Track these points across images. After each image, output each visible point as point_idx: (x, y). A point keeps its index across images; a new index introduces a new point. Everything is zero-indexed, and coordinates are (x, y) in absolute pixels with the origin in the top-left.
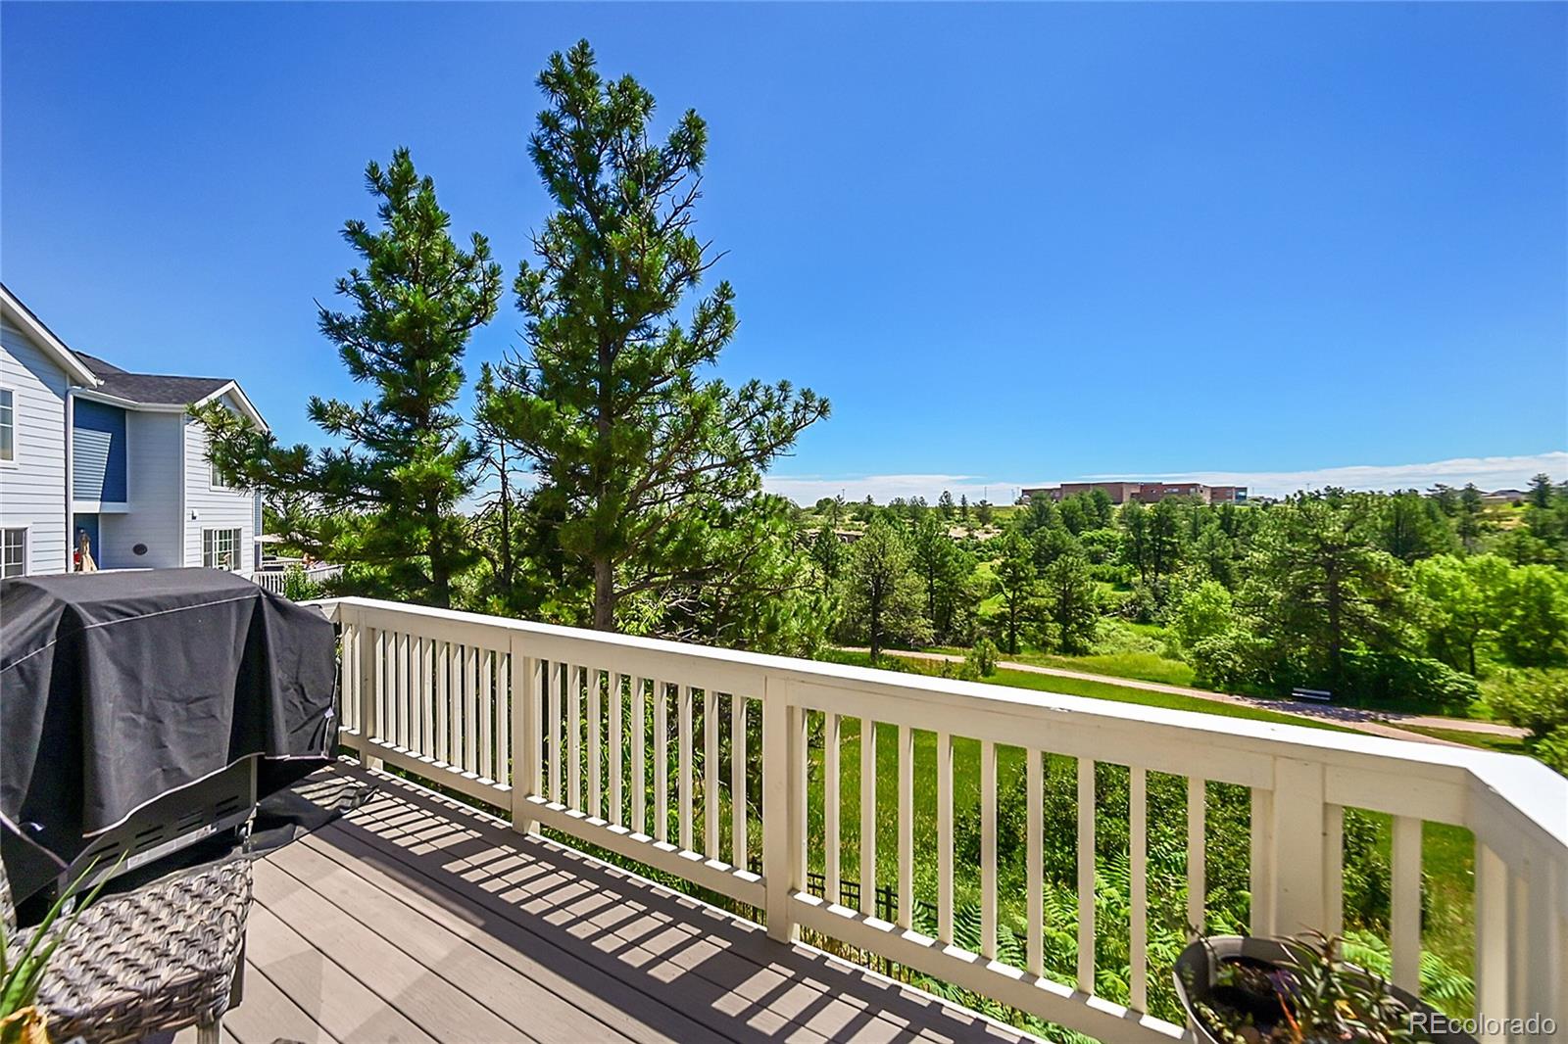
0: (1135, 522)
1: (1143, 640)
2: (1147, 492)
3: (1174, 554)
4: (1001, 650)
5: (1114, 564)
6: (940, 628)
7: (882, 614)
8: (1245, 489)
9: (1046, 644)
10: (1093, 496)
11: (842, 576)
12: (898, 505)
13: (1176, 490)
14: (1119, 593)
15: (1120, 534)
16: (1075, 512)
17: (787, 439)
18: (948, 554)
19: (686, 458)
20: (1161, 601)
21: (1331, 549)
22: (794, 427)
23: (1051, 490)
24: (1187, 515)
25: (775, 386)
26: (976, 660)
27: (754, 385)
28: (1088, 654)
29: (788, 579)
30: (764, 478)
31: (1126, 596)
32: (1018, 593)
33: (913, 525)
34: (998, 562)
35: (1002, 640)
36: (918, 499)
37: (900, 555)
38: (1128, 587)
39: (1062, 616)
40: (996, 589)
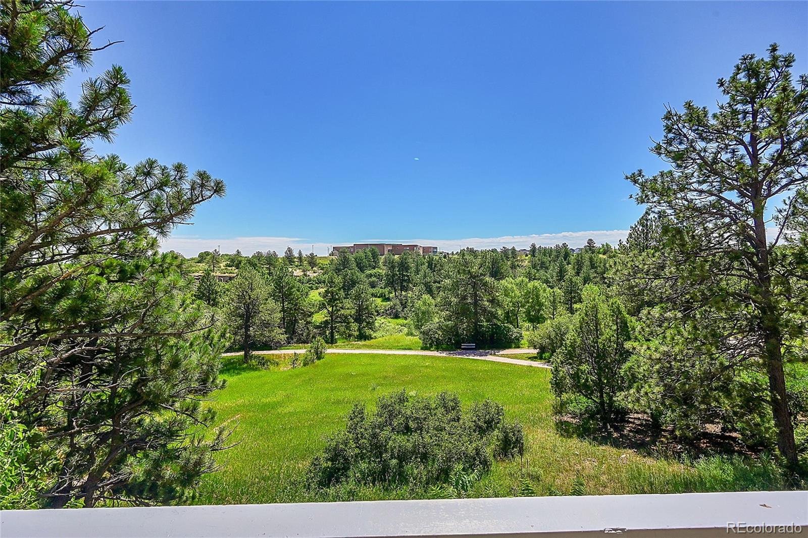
0: (391, 265)
1: (397, 327)
2: (396, 249)
3: (409, 281)
4: (327, 342)
5: (381, 288)
6: (290, 333)
7: (251, 329)
8: (436, 248)
9: (350, 336)
10: (370, 251)
11: (220, 305)
12: (259, 256)
13: (408, 248)
14: (384, 303)
15: (384, 271)
16: (362, 260)
17: (185, 211)
18: (294, 286)
19: (80, 222)
20: (404, 305)
21: (474, 277)
22: (193, 201)
23: (349, 247)
24: (414, 261)
25: (170, 167)
26: (312, 351)
27: (151, 164)
28: (372, 338)
29: (190, 324)
30: (161, 240)
31: (388, 304)
32: (334, 308)
33: (269, 269)
34: (322, 290)
35: (326, 336)
36: (272, 251)
37: (262, 289)
38: (388, 299)
39: (358, 319)
40: (322, 306)
